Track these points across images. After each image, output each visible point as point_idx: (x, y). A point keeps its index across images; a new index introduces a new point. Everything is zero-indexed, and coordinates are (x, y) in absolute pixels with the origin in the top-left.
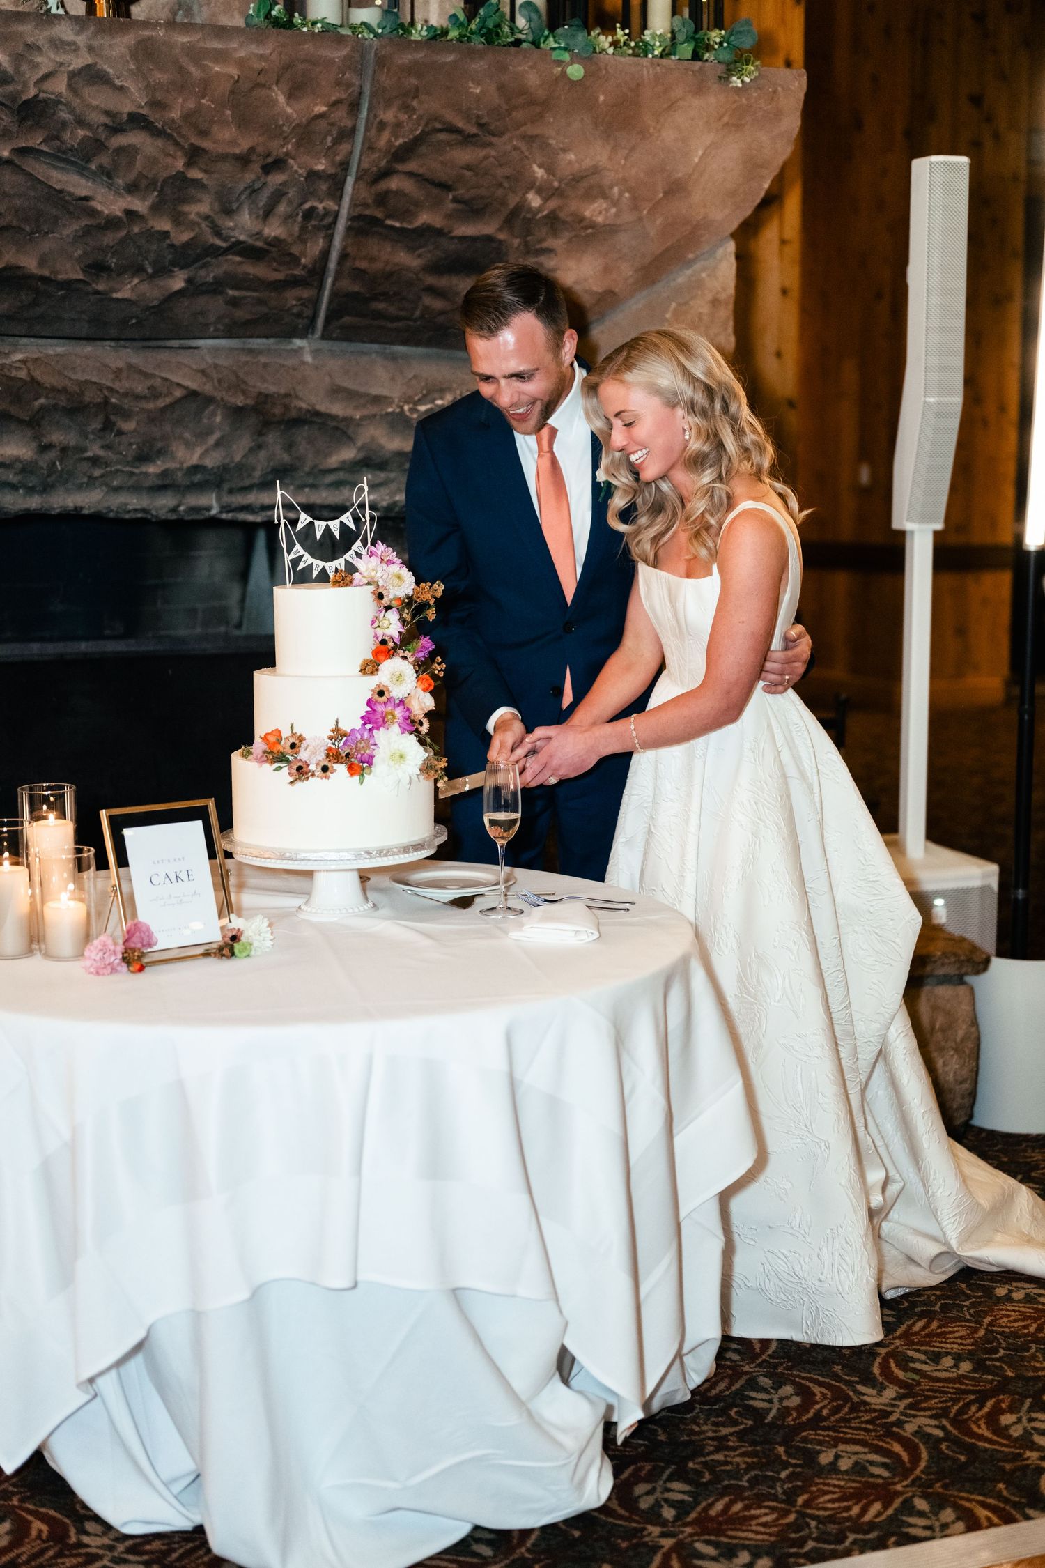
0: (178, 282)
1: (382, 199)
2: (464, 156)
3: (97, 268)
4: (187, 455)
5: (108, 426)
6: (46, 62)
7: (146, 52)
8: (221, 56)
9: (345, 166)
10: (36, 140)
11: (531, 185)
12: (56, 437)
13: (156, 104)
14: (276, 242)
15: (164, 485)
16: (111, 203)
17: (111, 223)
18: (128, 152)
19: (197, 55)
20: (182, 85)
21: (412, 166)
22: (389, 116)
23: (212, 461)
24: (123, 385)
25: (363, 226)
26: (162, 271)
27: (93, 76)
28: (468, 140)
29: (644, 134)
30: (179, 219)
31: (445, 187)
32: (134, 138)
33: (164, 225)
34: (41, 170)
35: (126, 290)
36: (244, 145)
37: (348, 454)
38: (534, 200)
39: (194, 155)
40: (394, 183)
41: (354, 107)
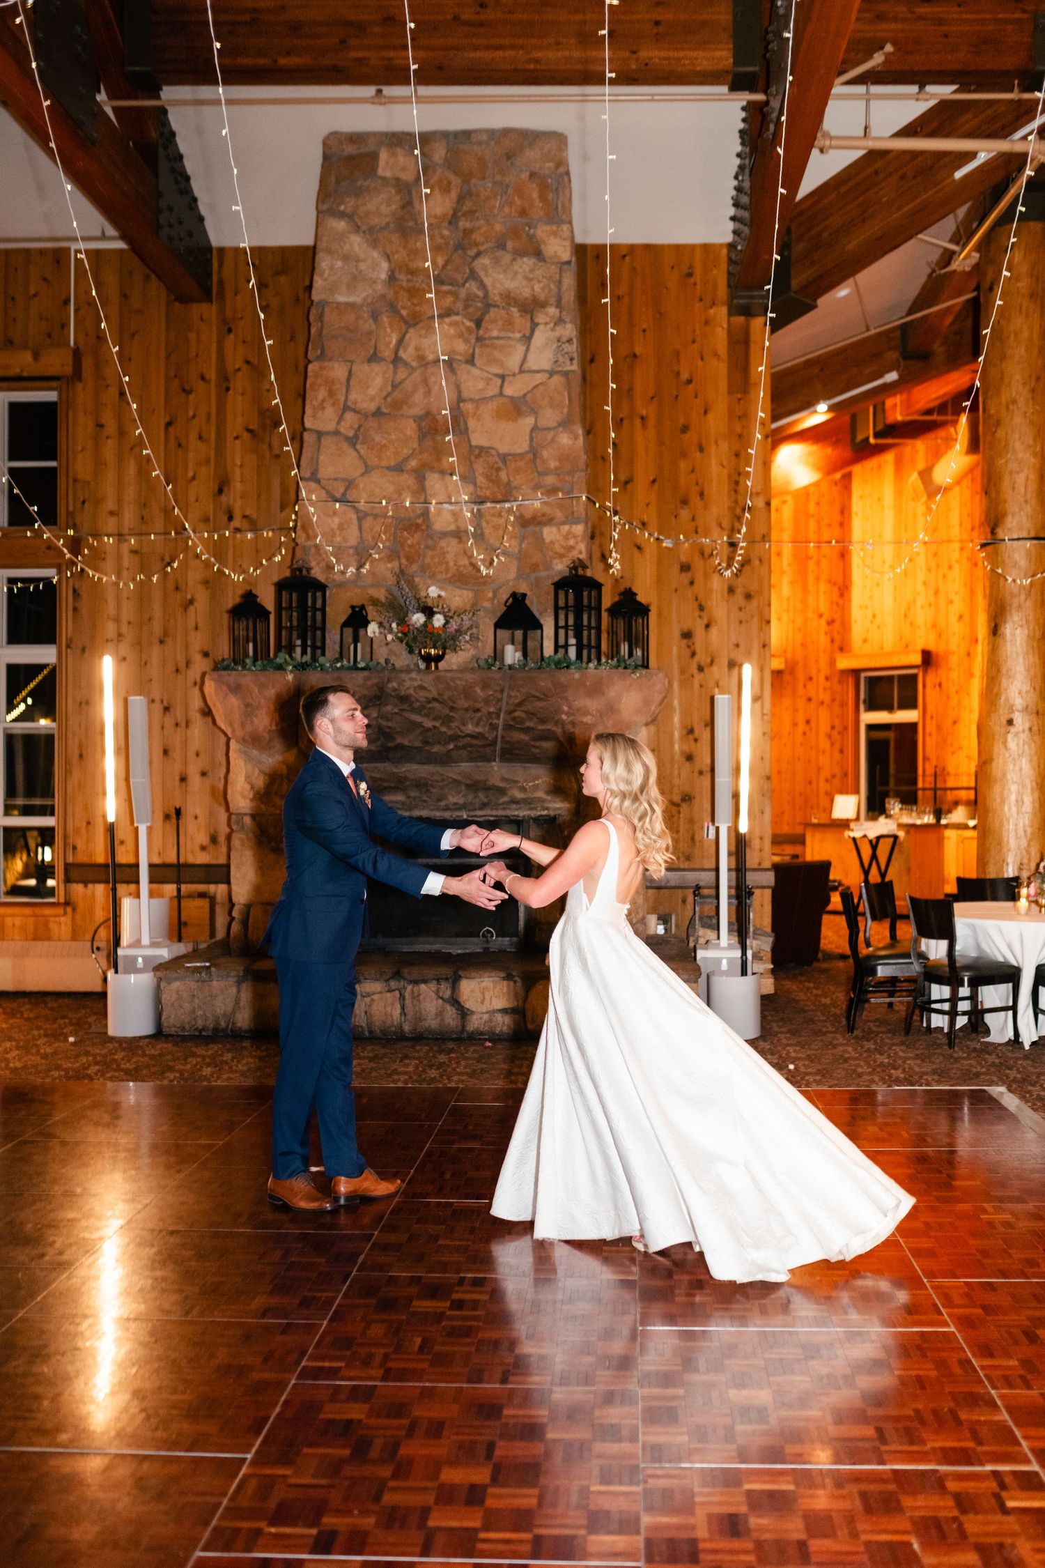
0: (451, 747)
1: (514, 719)
2: (539, 704)
3: (426, 743)
4: (453, 799)
5: (428, 790)
6: (407, 684)
7: (438, 679)
8: (460, 679)
9: (500, 709)
10: (405, 707)
11: (563, 712)
12: (413, 794)
13: (440, 694)
14: (480, 733)
15: (447, 809)
16: (428, 723)
17: (429, 729)
18: (433, 709)
19: (453, 679)
20: (448, 688)
21: (524, 708)
22: (513, 694)
23: (461, 801)
24: (435, 778)
25: (508, 727)
26: (447, 743)
27: (422, 688)
28: (540, 699)
29: (603, 694)
30: (449, 728)
31: (533, 714)
32: (435, 704)
33: (444, 729)
34: (406, 714)
35: (435, 749)
36: (466, 705)
37: (505, 799)
38: (564, 717)
39: (452, 709)
40: (517, 714)
41: (502, 691)
